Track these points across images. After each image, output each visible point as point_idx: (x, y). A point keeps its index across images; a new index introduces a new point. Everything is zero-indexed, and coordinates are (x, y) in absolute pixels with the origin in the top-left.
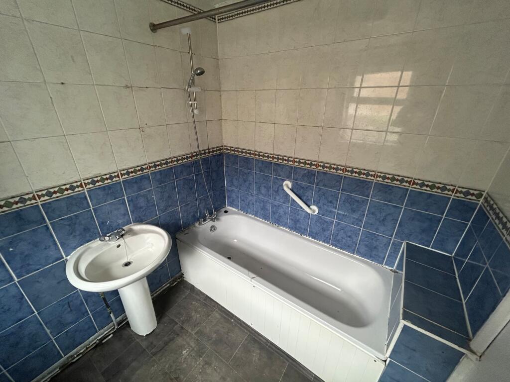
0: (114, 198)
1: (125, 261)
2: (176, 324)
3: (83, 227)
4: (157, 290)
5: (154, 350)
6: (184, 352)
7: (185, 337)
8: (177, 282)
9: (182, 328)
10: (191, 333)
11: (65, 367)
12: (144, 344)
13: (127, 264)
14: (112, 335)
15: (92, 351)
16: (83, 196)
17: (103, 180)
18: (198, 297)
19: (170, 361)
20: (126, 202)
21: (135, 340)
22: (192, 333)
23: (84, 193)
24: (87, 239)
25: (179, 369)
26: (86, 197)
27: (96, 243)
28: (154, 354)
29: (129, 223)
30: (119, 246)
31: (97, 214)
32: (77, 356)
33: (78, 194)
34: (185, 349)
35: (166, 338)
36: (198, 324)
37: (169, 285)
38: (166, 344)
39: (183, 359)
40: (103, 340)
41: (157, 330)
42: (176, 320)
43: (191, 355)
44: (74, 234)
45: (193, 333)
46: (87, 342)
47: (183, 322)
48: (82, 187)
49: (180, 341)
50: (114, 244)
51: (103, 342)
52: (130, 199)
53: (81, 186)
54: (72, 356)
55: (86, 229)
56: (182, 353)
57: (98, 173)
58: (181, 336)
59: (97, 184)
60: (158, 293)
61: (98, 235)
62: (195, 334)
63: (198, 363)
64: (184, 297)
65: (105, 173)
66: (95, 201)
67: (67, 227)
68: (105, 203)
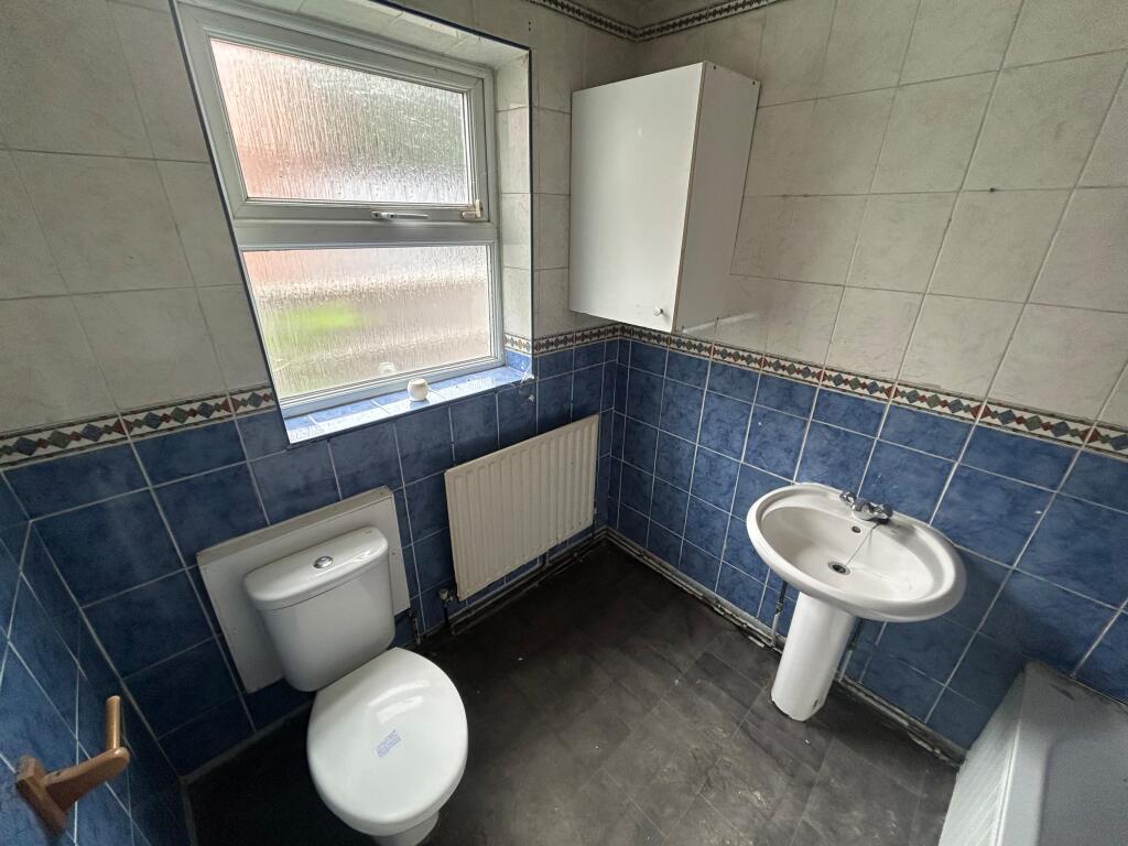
0: (930, 448)
1: (843, 561)
2: (817, 768)
3: (843, 458)
4: (876, 697)
5: (751, 726)
6: (758, 794)
7: (790, 794)
8: (930, 749)
9: (810, 785)
10: (803, 809)
11: (706, 602)
12: (758, 704)
13: (838, 568)
14: (762, 645)
15: (734, 628)
16: (878, 411)
17: (934, 401)
18: (916, 829)
19: (736, 764)
20: (948, 474)
21: (762, 685)
22: (805, 813)
23: (884, 406)
24: (837, 481)
25: (724, 787)
26: (881, 415)
27: (835, 495)
28: (744, 729)
29: (923, 516)
30: (856, 530)
31: (878, 455)
32: (721, 609)
33: (875, 403)
34: (765, 797)
35: (778, 748)
36: (835, 832)
37: (905, 723)
38: (768, 750)
39: (744, 793)
40: (753, 636)
41: (789, 725)
42: (824, 766)
43: (755, 816)
44: (825, 459)
45: (806, 817)
46: (739, 610)
47: (825, 785)
48: (888, 395)
49: (779, 781)
50: (855, 519)
51: (751, 638)
52: (965, 475)
53: (888, 392)
54: (718, 602)
55: (844, 466)
56: (755, 790)
57: (937, 383)
58: (789, 784)
59: (918, 403)
60: (870, 701)
61: (853, 489)
62: (805, 823)
63: (741, 834)
64: (899, 782)
65: (950, 390)
66: (891, 430)
67: (825, 442)
68: (906, 444)
